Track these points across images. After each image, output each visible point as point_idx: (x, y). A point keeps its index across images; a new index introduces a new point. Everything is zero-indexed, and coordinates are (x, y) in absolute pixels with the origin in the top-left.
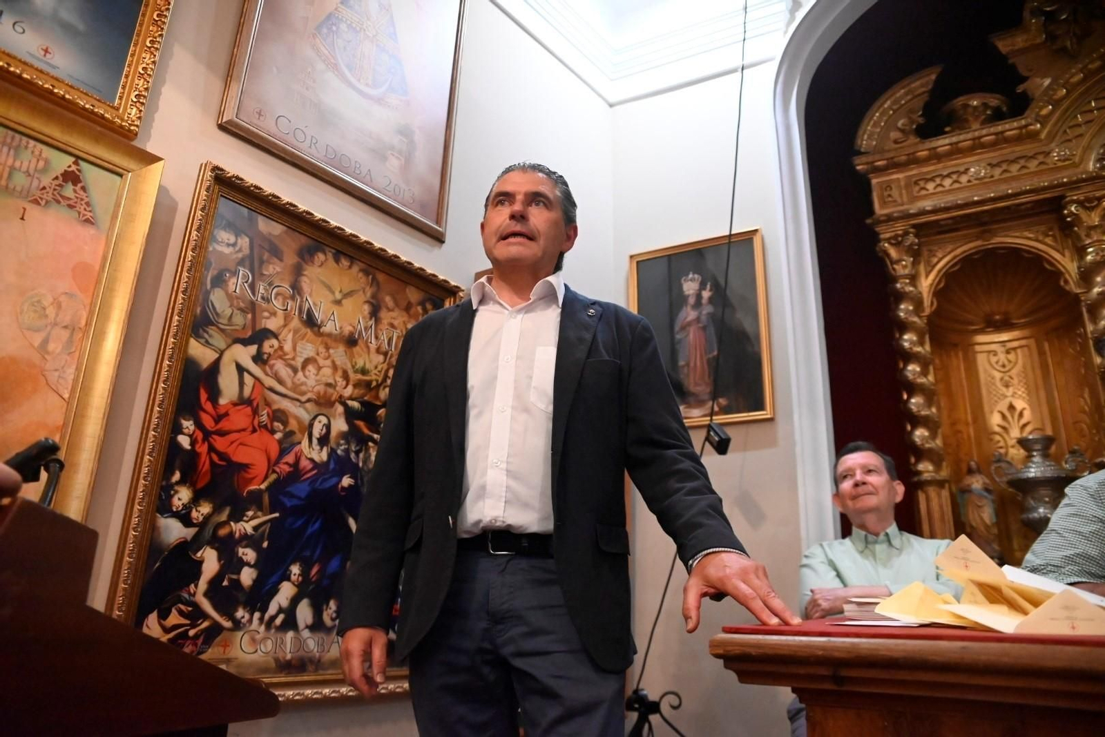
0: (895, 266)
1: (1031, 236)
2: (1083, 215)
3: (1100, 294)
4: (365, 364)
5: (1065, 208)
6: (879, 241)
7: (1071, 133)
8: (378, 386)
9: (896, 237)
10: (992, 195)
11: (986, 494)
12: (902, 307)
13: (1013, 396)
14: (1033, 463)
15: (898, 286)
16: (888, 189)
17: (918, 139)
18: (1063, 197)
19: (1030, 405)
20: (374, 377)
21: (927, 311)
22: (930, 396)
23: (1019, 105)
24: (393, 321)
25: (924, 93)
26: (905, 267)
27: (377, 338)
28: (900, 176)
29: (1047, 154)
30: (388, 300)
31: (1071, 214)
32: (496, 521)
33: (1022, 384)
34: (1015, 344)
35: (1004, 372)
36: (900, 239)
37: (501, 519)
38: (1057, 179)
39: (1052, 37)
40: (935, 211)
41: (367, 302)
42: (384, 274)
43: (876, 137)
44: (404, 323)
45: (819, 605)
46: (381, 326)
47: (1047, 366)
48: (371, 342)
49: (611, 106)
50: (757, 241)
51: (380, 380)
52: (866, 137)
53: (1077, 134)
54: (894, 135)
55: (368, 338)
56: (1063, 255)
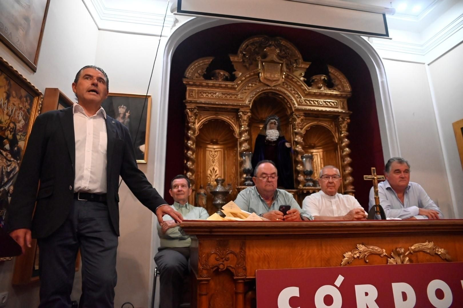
0: (190, 118)
1: (228, 118)
2: (243, 115)
3: (243, 140)
4: (1, 119)
5: (239, 112)
6: (186, 108)
7: (244, 91)
8: (5, 129)
9: (192, 108)
10: (221, 103)
11: (204, 195)
12: (189, 132)
13: (214, 166)
14: (219, 187)
15: (190, 125)
16: (192, 92)
17: (203, 79)
18: (239, 109)
19: (219, 169)
20: (4, 125)
21: (196, 135)
22: (193, 162)
23: (233, 78)
24: (14, 102)
25: (207, 64)
26: (193, 119)
27: (7, 108)
28: (196, 89)
29: (237, 95)
30: (14, 93)
31: (240, 115)
32: (85, 187)
33: (217, 162)
34: (218, 150)
35: (213, 158)
36: (193, 110)
37: (87, 187)
38: (239, 103)
39: (243, 61)
40: (205, 104)
41: (6, 92)
42: (14, 82)
43: (191, 73)
44: (19, 104)
45: (167, 225)
46: (9, 104)
47: (225, 158)
48: (5, 110)
49: (99, 29)
50: (149, 99)
51: (6, 126)
52: (188, 72)
53: (245, 92)
54: (196, 75)
55: (4, 108)
56: (236, 126)
